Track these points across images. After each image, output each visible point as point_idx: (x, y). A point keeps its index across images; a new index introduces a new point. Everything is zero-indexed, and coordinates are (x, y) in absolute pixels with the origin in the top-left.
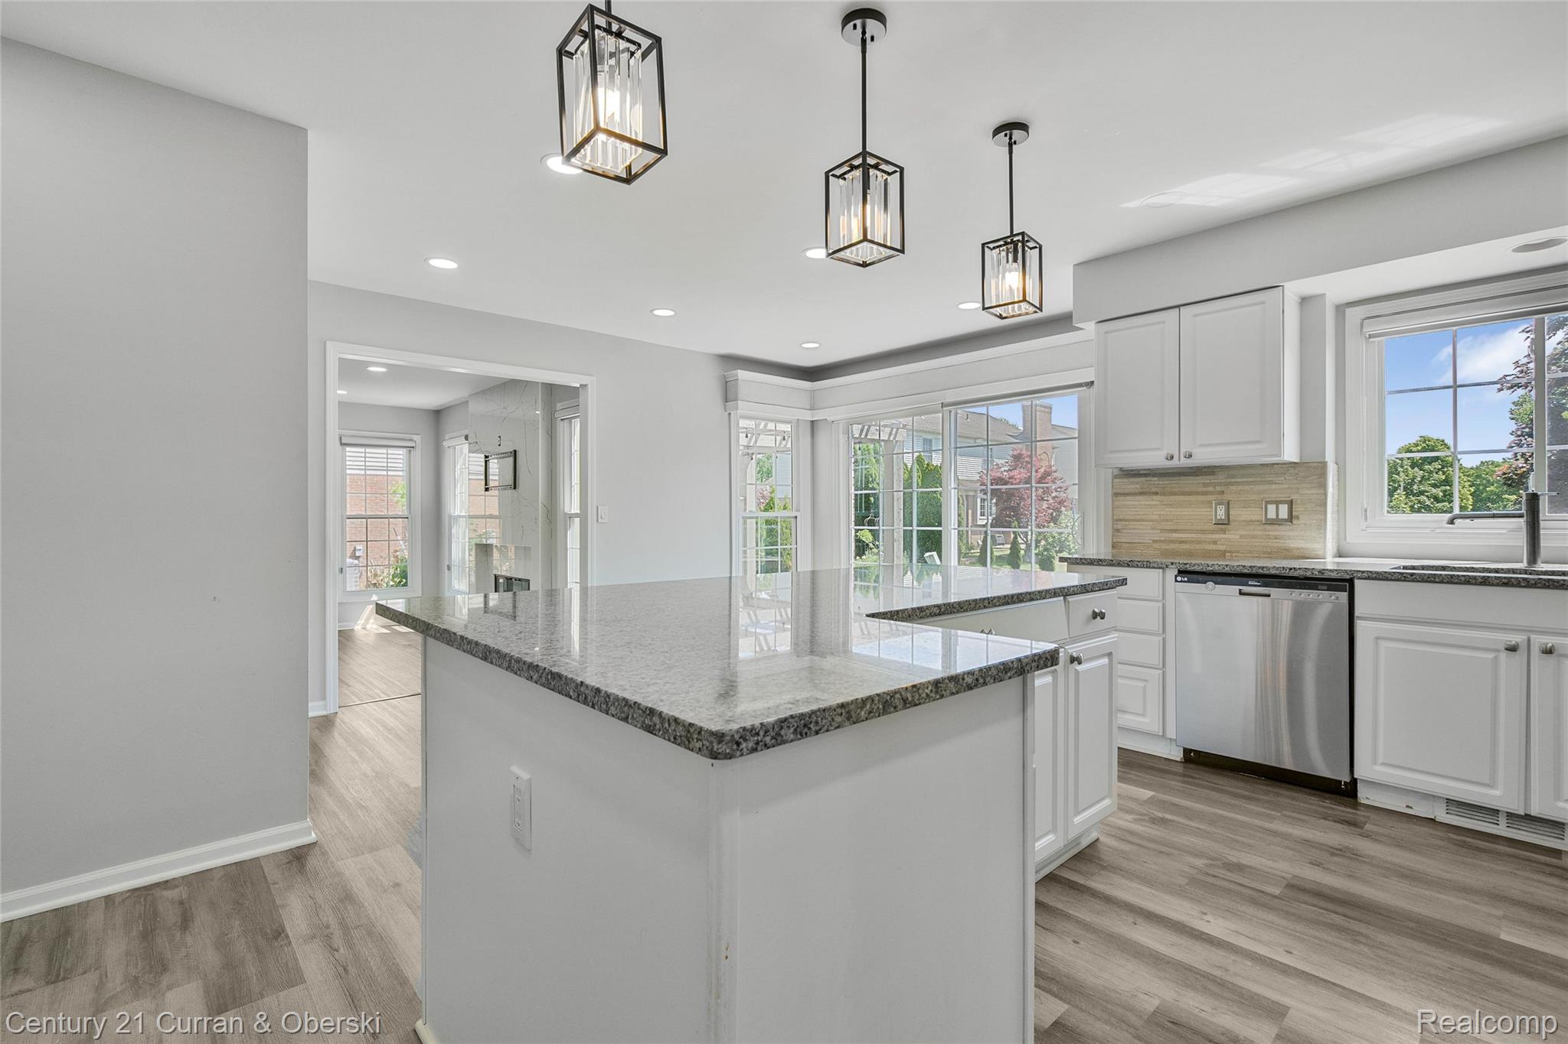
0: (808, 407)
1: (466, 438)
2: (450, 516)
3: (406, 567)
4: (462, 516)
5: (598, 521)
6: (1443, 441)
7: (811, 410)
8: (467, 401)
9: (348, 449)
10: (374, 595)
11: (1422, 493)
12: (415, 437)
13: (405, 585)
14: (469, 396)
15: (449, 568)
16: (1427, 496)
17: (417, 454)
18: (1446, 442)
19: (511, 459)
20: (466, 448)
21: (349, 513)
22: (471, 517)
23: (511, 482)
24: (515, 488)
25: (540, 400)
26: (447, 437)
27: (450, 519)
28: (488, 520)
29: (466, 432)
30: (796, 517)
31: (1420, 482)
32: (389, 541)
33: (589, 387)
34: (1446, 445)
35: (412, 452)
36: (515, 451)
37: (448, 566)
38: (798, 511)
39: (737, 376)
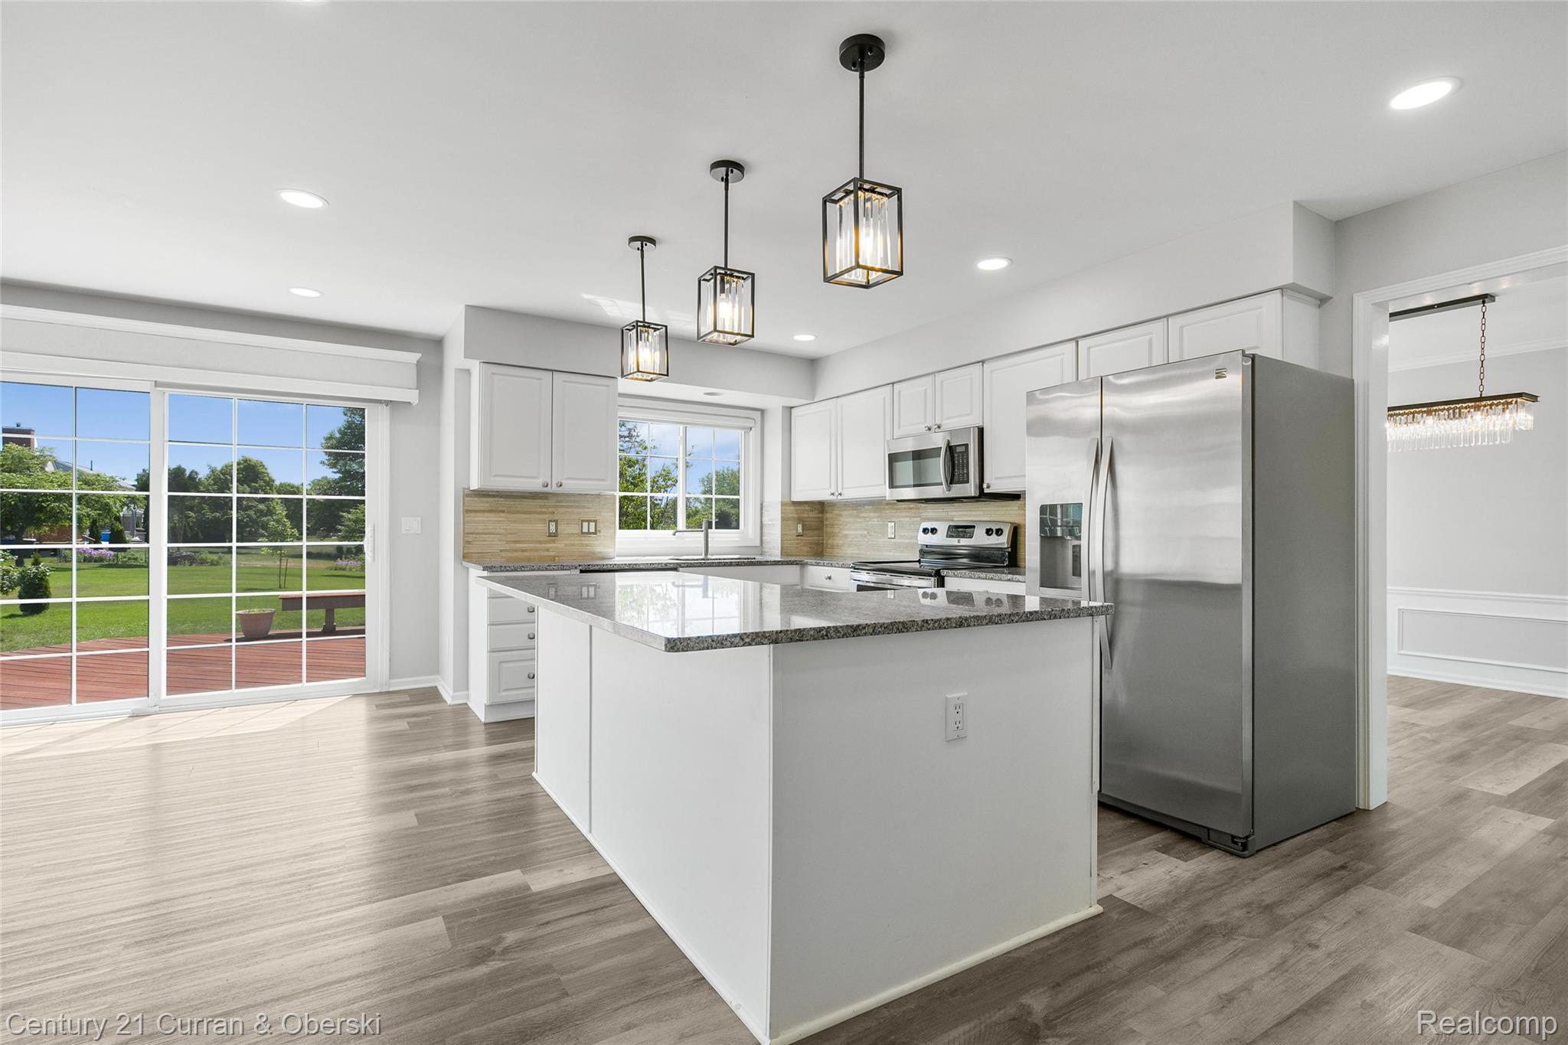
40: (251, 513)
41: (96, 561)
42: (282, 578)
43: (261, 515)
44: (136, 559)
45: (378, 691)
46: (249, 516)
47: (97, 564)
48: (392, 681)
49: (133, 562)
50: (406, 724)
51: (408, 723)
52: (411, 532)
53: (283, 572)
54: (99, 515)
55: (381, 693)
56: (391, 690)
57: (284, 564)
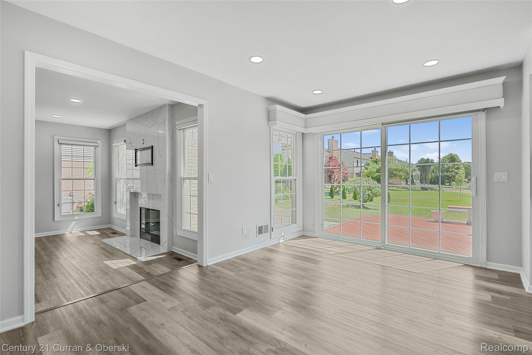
0: (304, 127)
1: (125, 141)
2: (116, 179)
3: (93, 202)
4: (122, 179)
5: (208, 182)
6: (456, 155)
7: (305, 128)
8: (126, 124)
9: (62, 146)
10: (76, 217)
11: (452, 171)
12: (98, 142)
13: (93, 211)
14: (127, 121)
15: (115, 203)
16: (454, 172)
17: (99, 150)
18: (457, 155)
19: (150, 150)
20: (125, 146)
21: (63, 177)
22: (127, 179)
23: (150, 162)
24: (152, 165)
25: (167, 120)
26: (114, 141)
27: (116, 181)
28: (134, 180)
29: (125, 139)
30: (296, 179)
31: (452, 168)
32: (84, 190)
33: (205, 106)
34: (457, 156)
35: (97, 148)
36: (152, 146)
37: (115, 202)
38: (296, 176)
39: (276, 108)
40: (453, 173)
41: (406, 188)
42: (461, 197)
43: (456, 174)
44: (416, 188)
45: (480, 266)
46: (452, 174)
47: (406, 189)
48: (488, 263)
49: (415, 189)
50: (490, 296)
51: (492, 297)
52: (500, 181)
53: (461, 194)
54: (406, 175)
55: (481, 268)
56: (488, 267)
57: (462, 191)
